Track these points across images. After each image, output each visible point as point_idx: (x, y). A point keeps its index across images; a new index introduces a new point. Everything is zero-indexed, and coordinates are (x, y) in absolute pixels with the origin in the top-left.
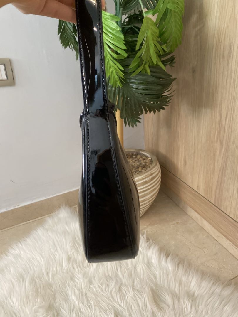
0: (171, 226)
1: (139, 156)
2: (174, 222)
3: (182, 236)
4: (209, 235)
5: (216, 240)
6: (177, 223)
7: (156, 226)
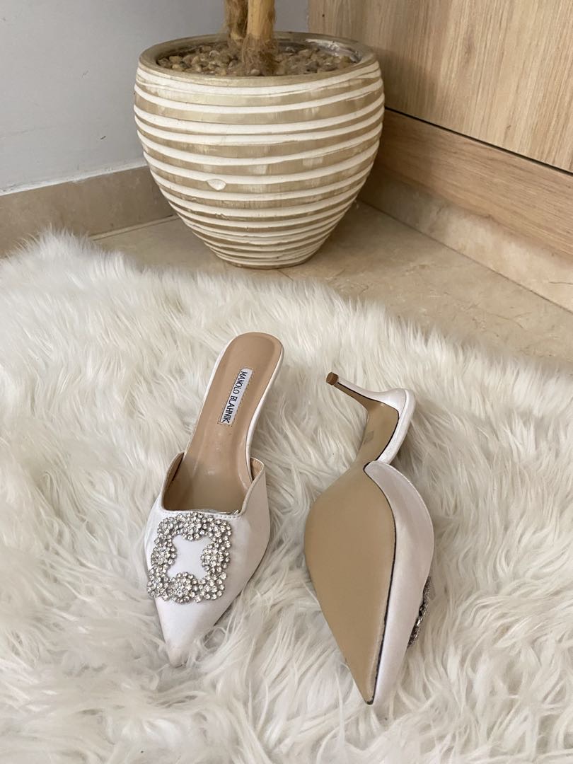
0: (407, 274)
1: (305, 52)
2: (412, 265)
3: (446, 293)
4: (521, 288)
5: (544, 298)
6: (423, 267)
7: (362, 275)
